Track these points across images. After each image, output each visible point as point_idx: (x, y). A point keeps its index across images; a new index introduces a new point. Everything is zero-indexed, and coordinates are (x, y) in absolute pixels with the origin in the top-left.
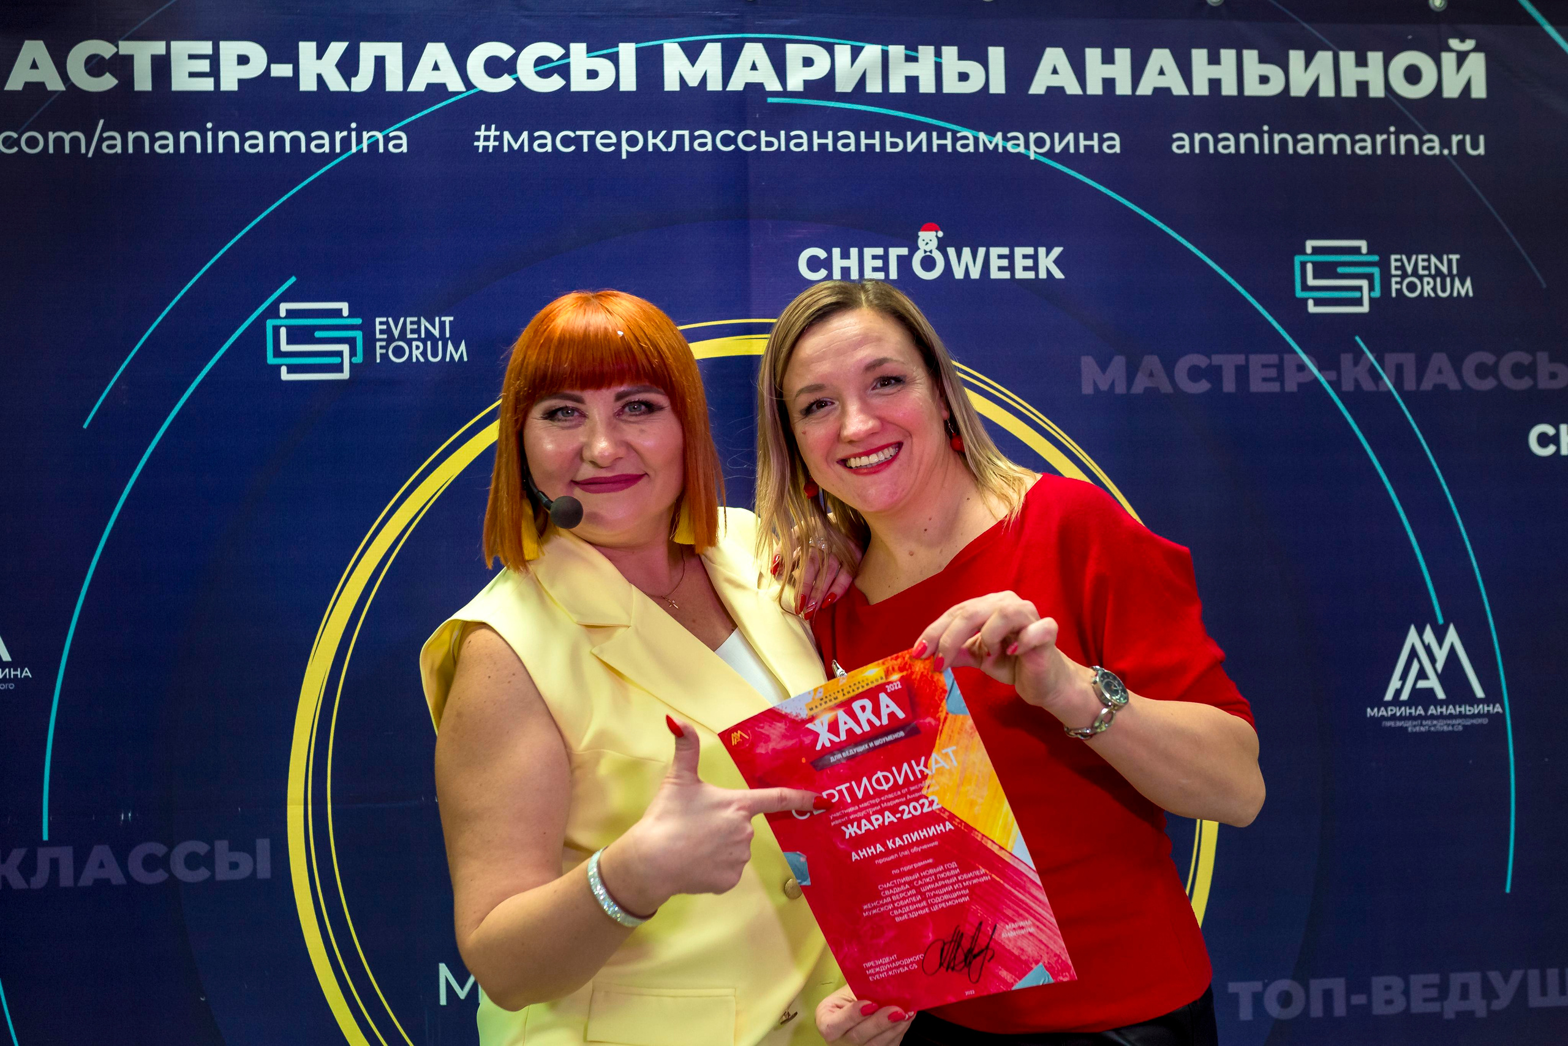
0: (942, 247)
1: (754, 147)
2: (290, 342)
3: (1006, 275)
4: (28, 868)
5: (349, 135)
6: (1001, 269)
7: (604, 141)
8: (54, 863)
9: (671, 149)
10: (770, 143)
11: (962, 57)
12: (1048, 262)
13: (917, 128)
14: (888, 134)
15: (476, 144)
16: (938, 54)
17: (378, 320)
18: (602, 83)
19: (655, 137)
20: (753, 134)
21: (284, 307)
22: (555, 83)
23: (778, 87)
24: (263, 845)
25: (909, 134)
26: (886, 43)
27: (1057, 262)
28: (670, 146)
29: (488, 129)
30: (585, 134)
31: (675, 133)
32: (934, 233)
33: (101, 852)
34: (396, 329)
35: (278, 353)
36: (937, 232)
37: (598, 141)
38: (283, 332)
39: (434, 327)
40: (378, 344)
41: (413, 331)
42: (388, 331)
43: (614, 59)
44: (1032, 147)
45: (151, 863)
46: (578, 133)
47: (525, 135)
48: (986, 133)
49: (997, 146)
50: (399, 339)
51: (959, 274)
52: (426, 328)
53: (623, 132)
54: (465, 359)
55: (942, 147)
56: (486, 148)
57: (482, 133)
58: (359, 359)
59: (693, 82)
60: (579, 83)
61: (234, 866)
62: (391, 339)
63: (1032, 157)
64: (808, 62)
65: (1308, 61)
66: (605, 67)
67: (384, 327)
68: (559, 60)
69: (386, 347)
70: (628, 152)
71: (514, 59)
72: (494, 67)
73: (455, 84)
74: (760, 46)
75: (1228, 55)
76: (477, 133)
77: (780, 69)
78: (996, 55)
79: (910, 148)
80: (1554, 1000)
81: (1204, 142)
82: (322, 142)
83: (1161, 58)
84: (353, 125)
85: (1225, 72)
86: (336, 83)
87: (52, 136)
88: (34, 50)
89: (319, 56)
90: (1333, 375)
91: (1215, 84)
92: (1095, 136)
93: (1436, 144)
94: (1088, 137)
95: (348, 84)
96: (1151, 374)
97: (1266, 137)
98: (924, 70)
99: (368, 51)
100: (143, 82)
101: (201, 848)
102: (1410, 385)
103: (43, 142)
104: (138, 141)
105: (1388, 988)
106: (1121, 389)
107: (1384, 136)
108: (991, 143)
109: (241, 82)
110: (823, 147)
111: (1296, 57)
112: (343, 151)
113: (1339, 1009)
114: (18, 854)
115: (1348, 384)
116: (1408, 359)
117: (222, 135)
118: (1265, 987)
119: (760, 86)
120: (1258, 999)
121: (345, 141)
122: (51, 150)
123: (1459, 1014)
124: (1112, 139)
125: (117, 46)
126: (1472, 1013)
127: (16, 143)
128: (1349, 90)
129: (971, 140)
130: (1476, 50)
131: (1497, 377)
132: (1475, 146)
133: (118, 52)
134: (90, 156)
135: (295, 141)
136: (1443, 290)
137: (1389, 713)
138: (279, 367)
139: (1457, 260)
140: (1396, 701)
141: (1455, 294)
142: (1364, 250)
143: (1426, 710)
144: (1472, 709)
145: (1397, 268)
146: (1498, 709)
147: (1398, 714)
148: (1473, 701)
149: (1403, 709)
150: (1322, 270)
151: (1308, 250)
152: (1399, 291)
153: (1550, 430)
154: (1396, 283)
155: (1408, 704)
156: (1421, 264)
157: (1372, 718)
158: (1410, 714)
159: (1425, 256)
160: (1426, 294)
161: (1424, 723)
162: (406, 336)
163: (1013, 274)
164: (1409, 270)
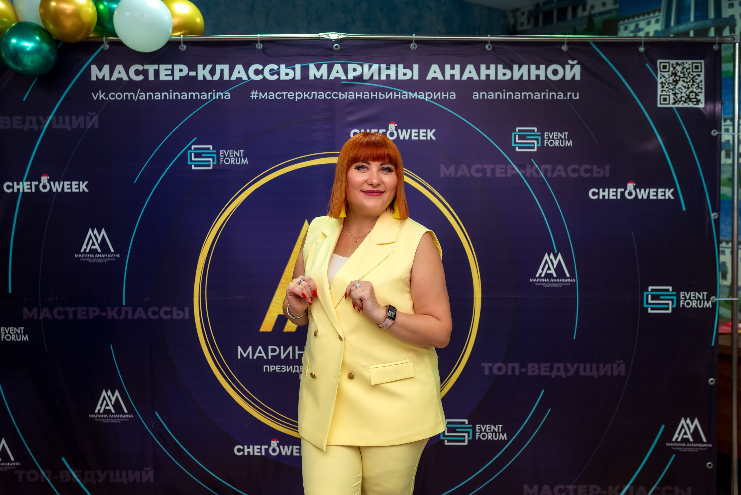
0: (396, 129)
1: (337, 98)
2: (195, 157)
3: (417, 138)
4: (119, 313)
5: (212, 94)
6: (415, 136)
7: (290, 95)
8: (126, 312)
10: (342, 96)
11: (404, 68)
12: (431, 134)
13: (389, 91)
14: (380, 93)
15: (251, 96)
16: (397, 67)
17: (221, 151)
18: (290, 77)
19: (306, 94)
20: (337, 93)
21: (193, 147)
22: (275, 77)
23: (345, 78)
24: (187, 309)
25: (387, 93)
26: (380, 63)
27: (434, 134)
28: (311, 97)
29: (255, 92)
30: (285, 93)
31: (312, 93)
32: (394, 125)
33: (140, 309)
34: (226, 154)
35: (191, 161)
36: (395, 124)
37: (289, 96)
38: (193, 154)
39: (238, 153)
40: (221, 159)
41: (231, 155)
42: (224, 154)
43: (294, 69)
44: (427, 97)
45: (154, 313)
46: (283, 93)
47: (266, 94)
48: (412, 93)
49: (415, 96)
50: (227, 157)
51: (402, 138)
52: (236, 154)
53: (296, 93)
54: (247, 163)
55: (397, 97)
56: (254, 98)
57: (253, 93)
58: (215, 163)
59: (318, 77)
60: (283, 77)
61: (178, 315)
63: (427, 100)
64: (355, 70)
65: (519, 69)
66: (291, 72)
68: (277, 70)
69: (223, 159)
70: (298, 99)
71: (263, 69)
72: (257, 72)
73: (245, 78)
74: (339, 65)
75: (493, 67)
76: (251, 93)
77: (346, 72)
78: (416, 67)
79: (387, 97)
80: (588, 373)
81: (483, 95)
82: (204, 96)
83: (470, 67)
84: (214, 91)
85: (492, 72)
86: (209, 77)
87: (125, 94)
88: (119, 68)
89: (204, 69)
90: (523, 172)
91: (488, 76)
92: (448, 93)
93: (562, 96)
94: (445, 94)
95: (213, 78)
96: (463, 171)
97: (504, 93)
98: (392, 72)
99: (219, 67)
100: (151, 77)
101: (169, 309)
102: (549, 175)
103: (122, 96)
104: (150, 96)
105: (533, 367)
106: (453, 175)
107: (545, 93)
108: (413, 95)
109: (180, 77)
110: (359, 97)
111: (516, 67)
112: (211, 99)
113: (517, 373)
114: (116, 309)
115: (528, 174)
116: (549, 167)
117: (174, 94)
118: (493, 365)
119: (339, 78)
120: (491, 368)
121: (212, 96)
122: (124, 98)
123: (556, 376)
124: (453, 94)
125: (144, 66)
126: (560, 376)
127: (114, 96)
128: (533, 78)
129: (407, 95)
130: (577, 64)
131: (579, 173)
132: (575, 96)
133: (144, 68)
134: (136, 100)
135: (196, 96)
136: (562, 144)
137: (538, 281)
138: (191, 165)
139: (567, 134)
140: (540, 277)
141: (566, 145)
142: (536, 131)
143: (550, 280)
144: (565, 280)
145: (547, 137)
146: (574, 280)
147: (540, 281)
148: (566, 277)
149: (542, 279)
150: (521, 137)
151: (517, 131)
152: (547, 144)
153: (596, 191)
154: (546, 142)
155: (544, 278)
156: (555, 135)
157: (532, 282)
158: (544, 281)
159: (557, 133)
160: (556, 145)
161: (549, 284)
162: (229, 156)
163: (419, 138)
164: (551, 137)
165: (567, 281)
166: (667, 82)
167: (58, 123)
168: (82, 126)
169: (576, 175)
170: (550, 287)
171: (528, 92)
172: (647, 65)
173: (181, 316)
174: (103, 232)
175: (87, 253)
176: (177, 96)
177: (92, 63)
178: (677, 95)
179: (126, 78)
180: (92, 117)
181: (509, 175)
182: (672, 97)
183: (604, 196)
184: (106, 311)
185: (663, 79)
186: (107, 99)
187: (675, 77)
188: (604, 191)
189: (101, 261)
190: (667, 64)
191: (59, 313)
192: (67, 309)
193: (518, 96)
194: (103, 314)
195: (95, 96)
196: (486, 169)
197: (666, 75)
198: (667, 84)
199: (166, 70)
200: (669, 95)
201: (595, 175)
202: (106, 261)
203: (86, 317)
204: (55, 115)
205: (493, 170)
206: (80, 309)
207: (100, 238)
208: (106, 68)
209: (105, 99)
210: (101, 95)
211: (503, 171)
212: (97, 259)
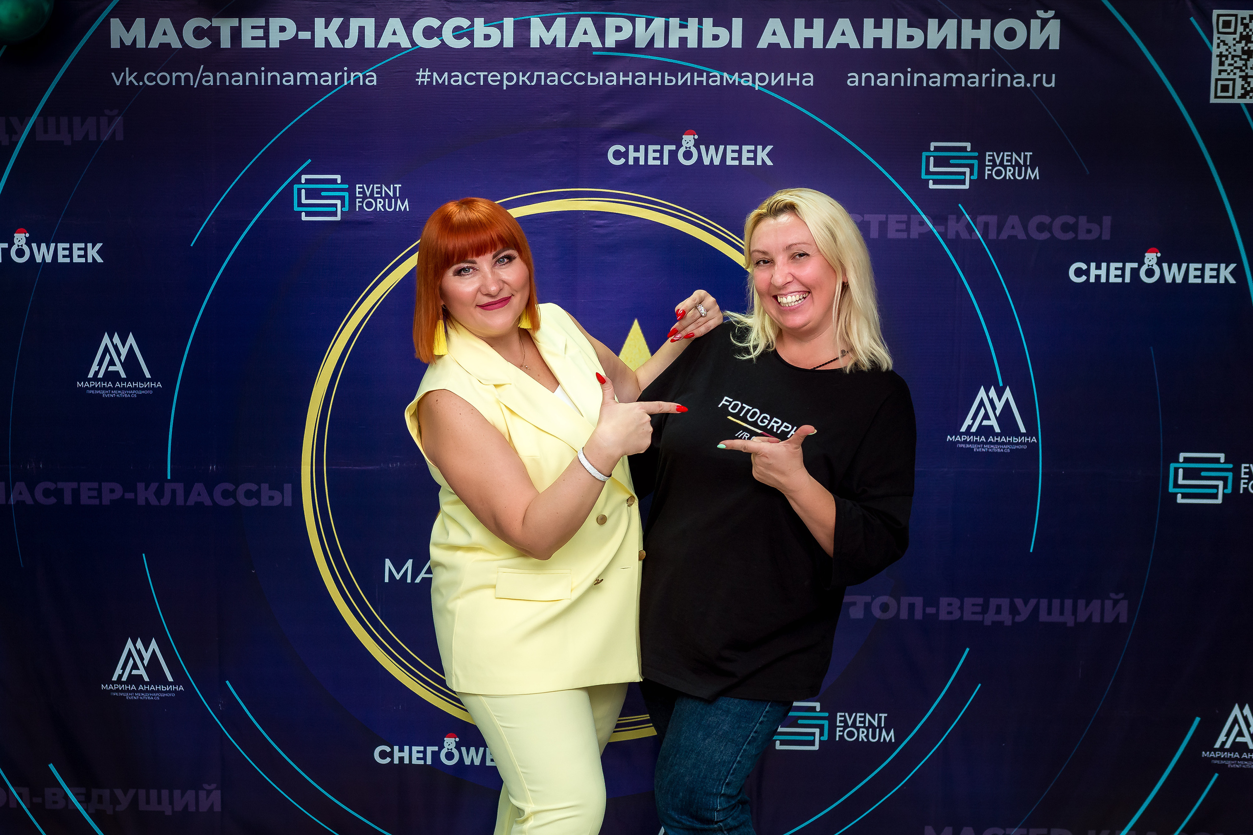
0: (697, 145)
1: (584, 82)
2: (307, 197)
3: (736, 163)
4: (159, 494)
5: (343, 76)
6: (733, 159)
7: (493, 78)
8: (174, 492)
9: (533, 84)
10: (594, 80)
11: (715, 25)
12: (763, 155)
13: (684, 71)
14: (666, 74)
15: (417, 80)
16: (700, 23)
17: (358, 185)
18: (493, 43)
19: (523, 76)
20: (584, 75)
21: (304, 178)
22: (464, 43)
23: (600, 45)
24: (288, 487)
25: (680, 74)
26: (667, 16)
27: (769, 155)
28: (533, 82)
29: (424, 71)
30: (482, 74)
31: (536, 74)
32: (692, 136)
33: (199, 487)
34: (368, 191)
35: (300, 204)
36: (694, 135)
37: (489, 78)
38: (303, 192)
39: (390, 189)
40: (357, 200)
41: (377, 193)
42: (363, 192)
43: (501, 27)
44: (757, 82)
45: (226, 494)
46: (477, 73)
48: (728, 73)
49: (734, 81)
50: (370, 197)
51: (707, 162)
52: (385, 190)
53: (505, 73)
54: (408, 210)
55: (700, 82)
56: (423, 82)
57: (421, 73)
58: (346, 209)
59: (548, 42)
60: (479, 43)
61: (271, 498)
62: (365, 197)
63: (757, 88)
64: (619, 29)
65: (940, 26)
66: (494, 32)
67: (361, 190)
68: (466, 28)
69: (362, 202)
70: (507, 85)
71: (441, 27)
72: (429, 33)
73: (405, 43)
74: (589, 19)
75: (888, 23)
76: (417, 73)
77: (601, 33)
78: (737, 23)
79: (680, 83)
80: (1055, 618)
81: (868, 79)
82: (328, 79)
83: (844, 24)
84: (346, 69)
85: (885, 33)
86: (336, 43)
87: (174, 75)
88: (165, 24)
89: (327, 27)
90: (942, 228)
91: (878, 41)
92: (798, 74)
93: (1023, 80)
94: (793, 76)
95: (343, 44)
97: (909, 75)
98: (691, 33)
99: (355, 23)
100: (226, 42)
101: (253, 486)
102: (993, 235)
103: (171, 78)
105: (950, 605)
107: (988, 75)
108: (731, 79)
109: (281, 42)
110: (626, 82)
111: (933, 23)
112: (339, 84)
113: (918, 615)
114: (154, 486)
115: (951, 234)
116: (993, 219)
117: (270, 75)
119: (588, 44)
120: (868, 606)
121: (341, 79)
122: (174, 84)
123: (994, 622)
124: (809, 77)
125: (211, 22)
126: (1002, 622)
127: (155, 79)
128: (966, 45)
129: (718, 78)
130: (1055, 17)
131: (1051, 232)
132: (1049, 81)
133: (211, 25)
134: (195, 87)
135: (312, 78)
137: (963, 439)
138: (301, 212)
139: (1030, 155)
140: (968, 432)
141: (1028, 178)
142: (969, 149)
143: (987, 439)
144: (1017, 439)
145: (989, 161)
146: (1034, 440)
147: (968, 440)
148: (1018, 434)
149: (972, 437)
150: (941, 162)
152: (990, 176)
153: (1084, 266)
154: (989, 170)
155: (976, 434)
156: (1005, 158)
157: (952, 442)
158: (977, 441)
159: (1010, 153)
160: (1008, 178)
161: (985, 446)
162: (374, 195)
163: (740, 162)
164: (998, 162)
165: (1020, 441)
166: (1230, 53)
167: (46, 131)
168: (93, 137)
169: (1045, 236)
170: (988, 453)
171: (955, 74)
172: (1192, 19)
173: (279, 502)
174: (131, 340)
175: (100, 380)
176: (274, 78)
177: (112, 14)
178: (1249, 80)
179: (176, 44)
180: (111, 120)
181: (915, 235)
182: (1239, 82)
183: (1098, 277)
184: (134, 490)
185: (1223, 48)
186: (141, 84)
187: (1246, 45)
188: (1098, 267)
189: (126, 395)
190: (1233, 19)
191: (47, 493)
192: (60, 485)
193: (936, 80)
194: (129, 495)
195: (118, 79)
196: (868, 223)
197: (1229, 39)
198: (1230, 56)
199: (253, 27)
200: (1234, 80)
201: (1083, 236)
202: (136, 395)
203: (96, 502)
204: (39, 115)
205: (885, 226)
206: (85, 486)
207: (124, 352)
208: (140, 24)
209: (136, 84)
210: (129, 77)
211: (903, 226)
212: (119, 392)
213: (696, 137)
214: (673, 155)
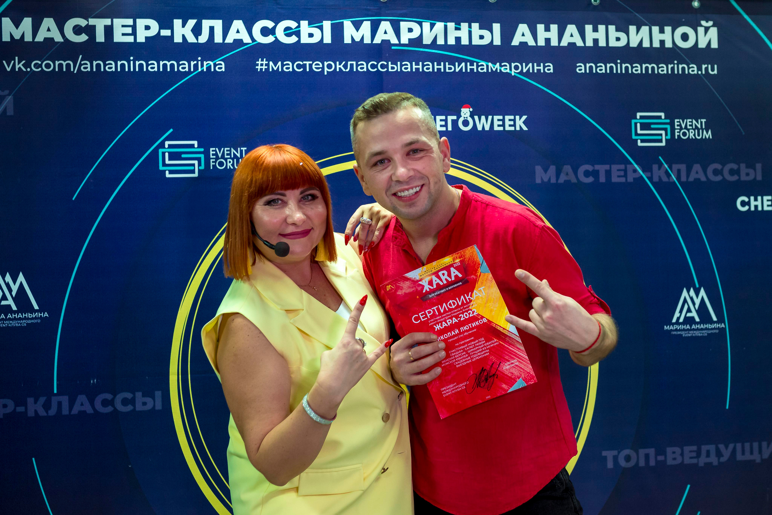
0: (472, 116)
1: (386, 69)
2: (170, 159)
3: (501, 128)
4: (47, 406)
5: (198, 63)
6: (499, 126)
7: (317, 66)
8: (60, 403)
9: (347, 70)
10: (393, 68)
11: (481, 28)
12: (520, 122)
13: (460, 61)
14: (447, 63)
15: (257, 67)
16: (470, 27)
17: (211, 149)
18: (315, 40)
19: (340, 64)
20: (385, 63)
21: (167, 143)
22: (293, 39)
23: (396, 42)
24: (158, 394)
25: (457, 64)
26: (446, 21)
27: (524, 122)
28: (347, 69)
29: (262, 60)
30: (308, 63)
31: (349, 63)
32: (468, 109)
33: (82, 398)
34: (220, 153)
35: (164, 165)
36: (470, 109)
37: (314, 66)
38: (167, 154)
39: (238, 153)
40: (211, 160)
41: (227, 154)
42: (216, 154)
43: (321, 28)
44: (513, 69)
45: (105, 403)
46: (304, 62)
47: (280, 63)
48: (492, 63)
49: (497, 69)
50: (221, 158)
51: (480, 128)
52: (233, 152)
53: (325, 62)
55: (472, 70)
56: (261, 69)
57: (259, 62)
58: (202, 167)
59: (358, 39)
60: (305, 40)
61: (145, 404)
62: (217, 158)
63: (513, 74)
64: (410, 30)
65: (638, 31)
66: (316, 32)
67: (214, 152)
68: (295, 28)
69: (215, 162)
70: (327, 71)
71: (274, 28)
72: (265, 32)
73: (247, 39)
74: (388, 23)
75: (602, 28)
76: (257, 62)
77: (397, 33)
78: (497, 27)
79: (457, 70)
80: (748, 457)
81: (591, 67)
82: (185, 66)
83: (571, 29)
84: (199, 58)
85: (601, 35)
86: (191, 39)
87: (57, 63)
88: (49, 22)
89: (183, 26)
90: (649, 174)
91: (596, 41)
92: (542, 64)
93: (695, 69)
94: (539, 65)
95: (197, 39)
96: (567, 174)
97: (619, 65)
98: (463, 34)
99: (206, 24)
100: (100, 37)
101: (129, 395)
102: (684, 179)
103: (55, 65)
104: (98, 66)
105: (674, 453)
106: (553, 181)
107: (672, 65)
108: (494, 67)
109: (146, 38)
110: (417, 69)
111: (632, 29)
112: (195, 70)
113: (652, 463)
114: (42, 400)
115: (656, 179)
116: (683, 167)
117: (137, 63)
118: (619, 453)
119: (388, 41)
120: (615, 458)
121: (196, 66)
122: (57, 70)
123: (705, 464)
124: (549, 66)
125: (88, 21)
126: (711, 463)
127: (40, 66)
128: (656, 44)
129: (485, 66)
130: (713, 26)
131: (723, 175)
132: (713, 70)
133: (88, 24)
134: (75, 72)
135: (172, 66)
136: (699, 135)
137: (675, 328)
138: (165, 171)
139: (705, 122)
140: (677, 323)
141: (704, 137)
142: (663, 117)
143: (691, 326)
144: (711, 325)
145: (678, 125)
146: (723, 325)
147: (678, 328)
148: (712, 322)
149: (681, 326)
150: (645, 126)
151: (638, 117)
152: (679, 136)
153: (746, 199)
154: (678, 132)
155: (683, 323)
156: (688, 124)
157: (667, 330)
158: (684, 328)
159: (691, 120)
160: (691, 138)
161: (690, 332)
162: (225, 157)
163: (504, 128)
164: (683, 126)
165: (713, 327)
169: (719, 178)
170: (692, 337)
171: (650, 64)
173: (149, 407)
174: (21, 278)
176: (141, 66)
177: (4, 14)
179: (59, 38)
181: (630, 179)
183: (756, 207)
184: (25, 404)
186: (29, 70)
188: (756, 200)
189: (17, 325)
193: (638, 69)
194: (20, 409)
195: (9, 67)
196: (598, 172)
199: (123, 26)
201: (744, 178)
202: (25, 325)
205: (608, 173)
207: (15, 288)
208: (27, 23)
209: (24, 70)
210: (19, 64)
211: (622, 173)
212: (11, 322)
213: (471, 110)
214: (455, 123)
